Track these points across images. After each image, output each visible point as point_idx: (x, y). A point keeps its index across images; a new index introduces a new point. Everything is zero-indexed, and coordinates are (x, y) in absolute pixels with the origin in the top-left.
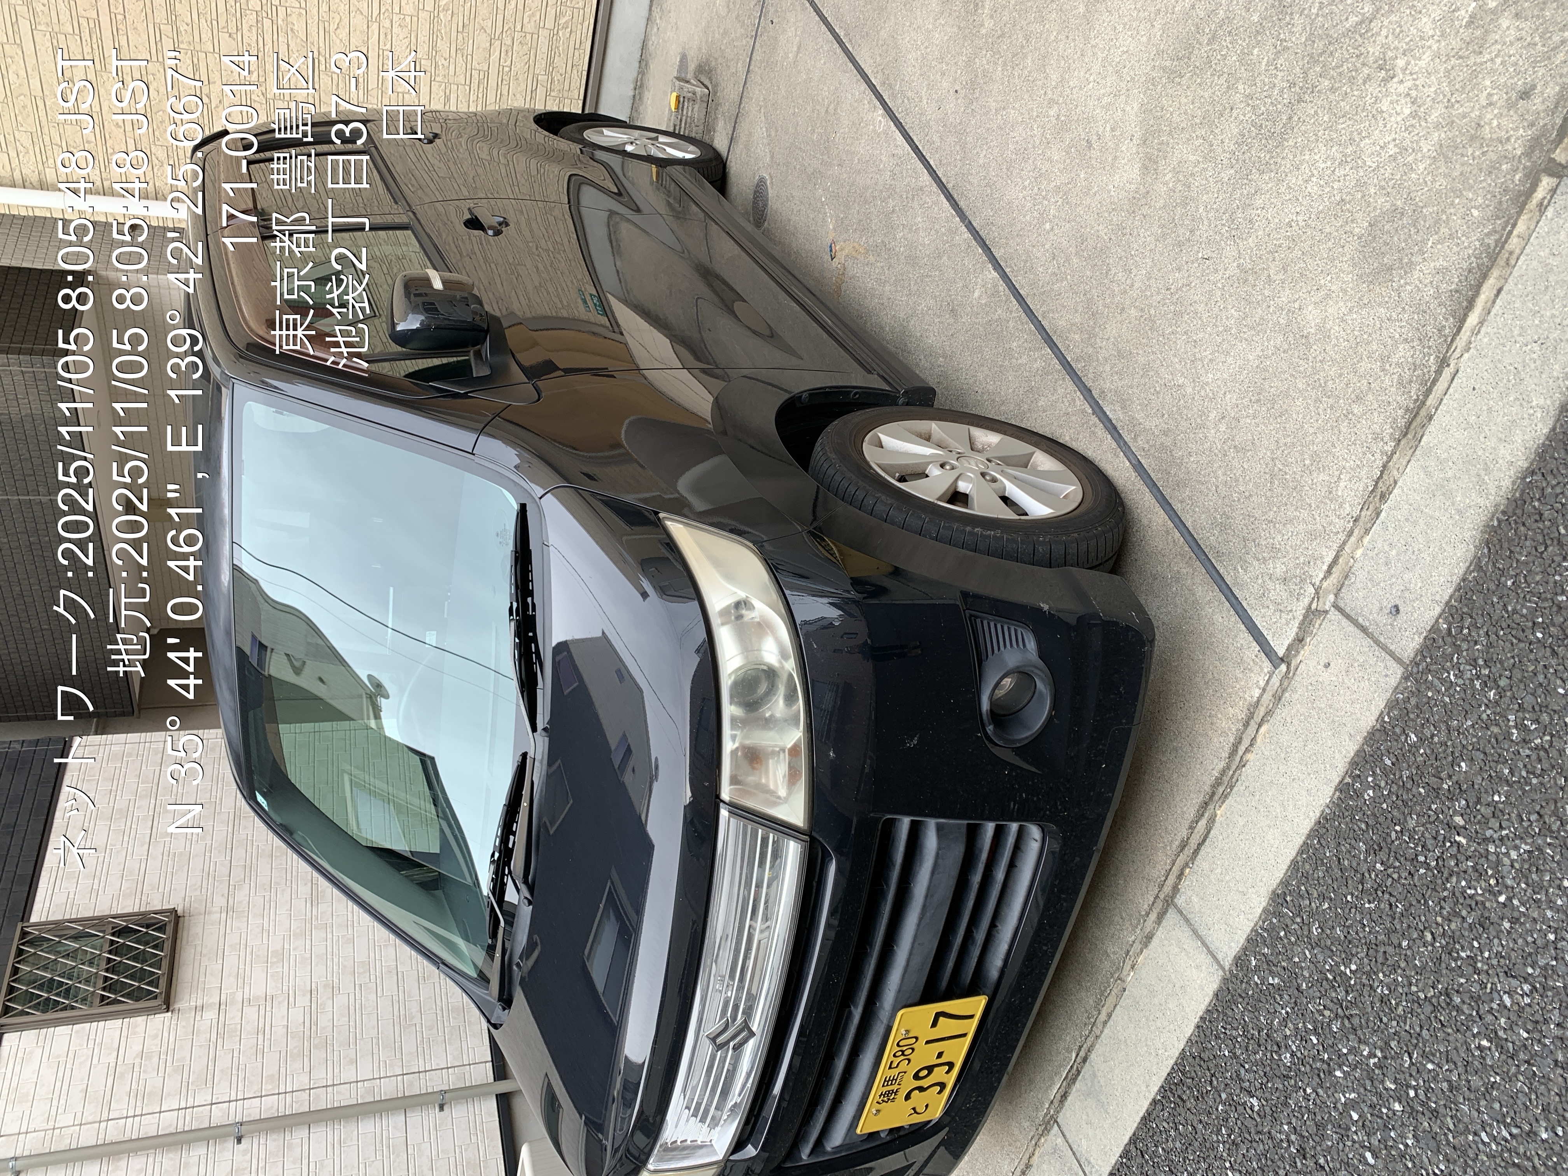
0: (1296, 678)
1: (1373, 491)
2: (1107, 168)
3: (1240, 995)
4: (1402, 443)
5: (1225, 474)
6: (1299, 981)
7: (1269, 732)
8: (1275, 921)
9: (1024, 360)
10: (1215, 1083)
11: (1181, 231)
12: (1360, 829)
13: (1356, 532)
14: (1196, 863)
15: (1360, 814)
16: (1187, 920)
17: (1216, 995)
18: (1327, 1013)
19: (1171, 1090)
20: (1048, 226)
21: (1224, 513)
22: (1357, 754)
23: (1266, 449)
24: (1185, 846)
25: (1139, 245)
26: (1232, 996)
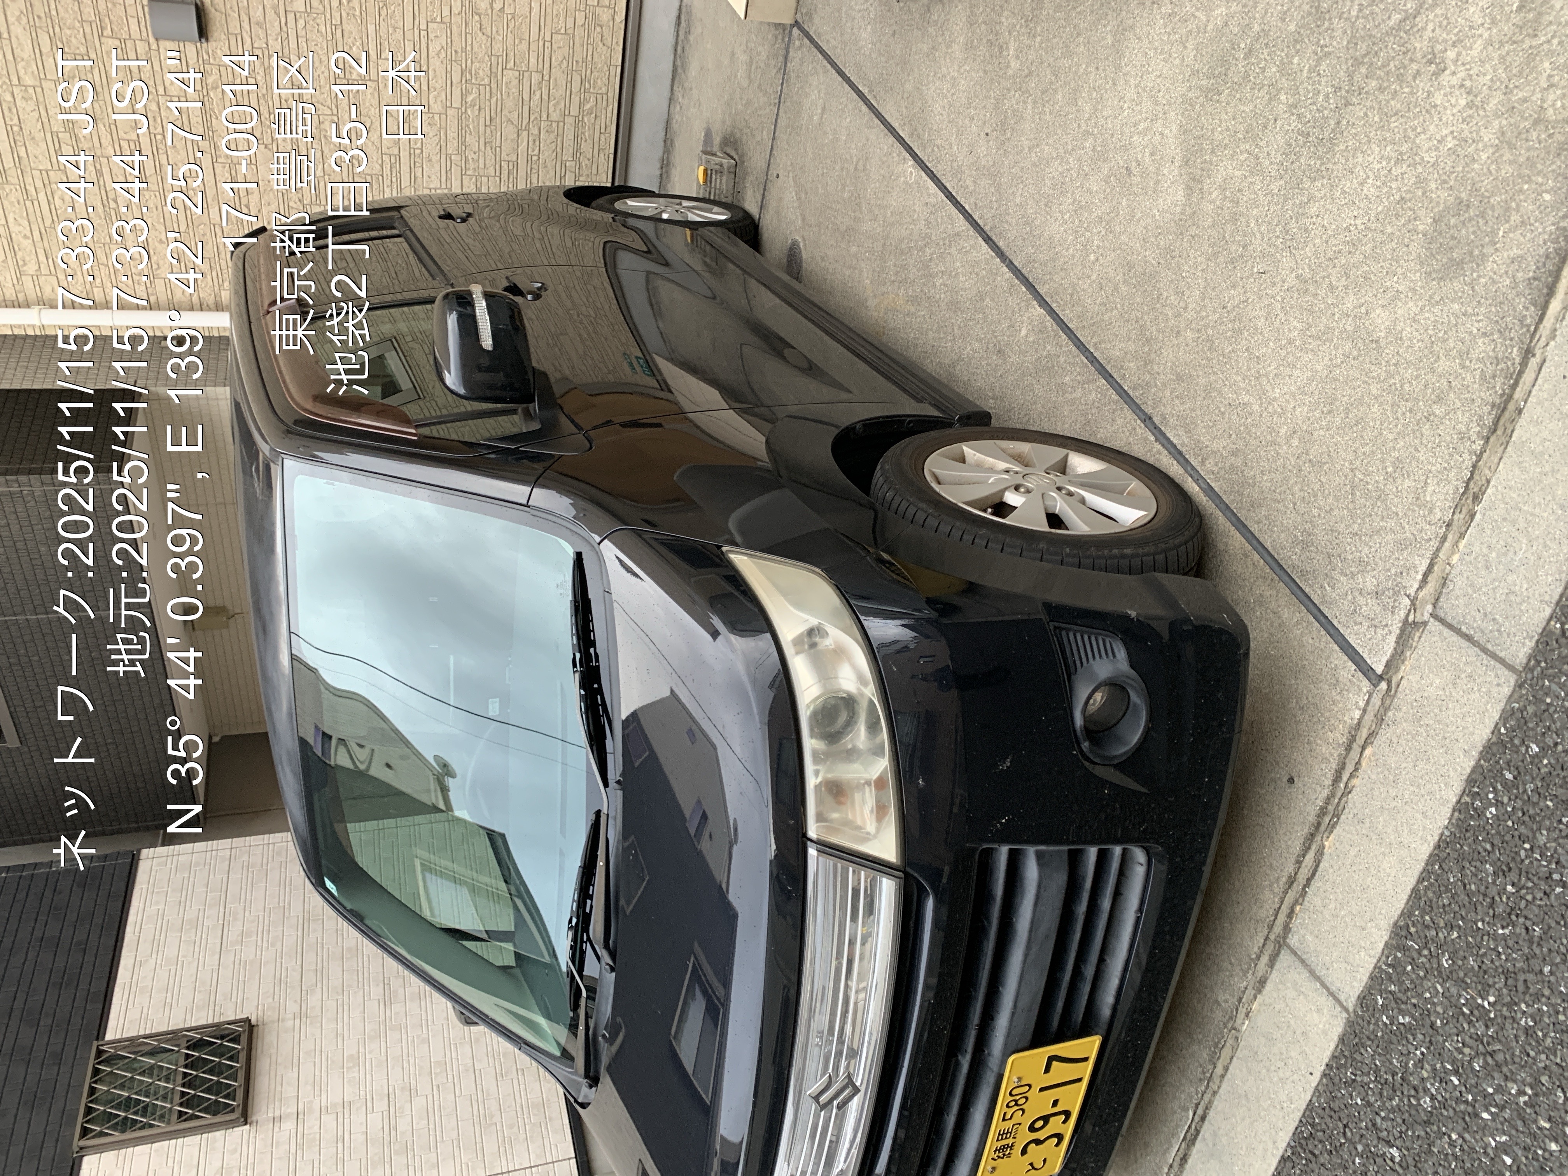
0: (1399, 695)
1: (1463, 494)
2: (1150, 193)
3: (1368, 1038)
4: (1492, 440)
5: (1301, 490)
6: (1433, 1019)
7: (1374, 754)
8: (1399, 955)
9: (1079, 393)
10: (1349, 1134)
11: (1234, 247)
12: (1485, 850)
13: (1450, 537)
14: (1306, 899)
15: (1484, 834)
16: (1303, 961)
17: (1342, 1040)
18: (1467, 1051)
19: (1301, 1147)
20: (1092, 257)
21: (1305, 530)
22: (1473, 771)
23: (1344, 460)
24: (1293, 882)
25: (1190, 267)
26: (1360, 1039)
